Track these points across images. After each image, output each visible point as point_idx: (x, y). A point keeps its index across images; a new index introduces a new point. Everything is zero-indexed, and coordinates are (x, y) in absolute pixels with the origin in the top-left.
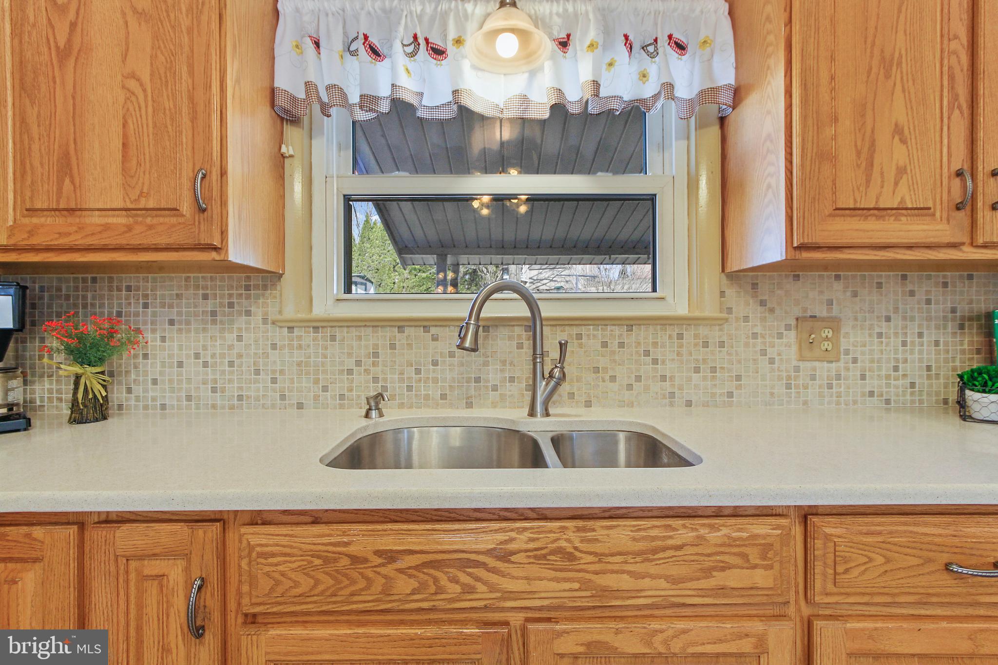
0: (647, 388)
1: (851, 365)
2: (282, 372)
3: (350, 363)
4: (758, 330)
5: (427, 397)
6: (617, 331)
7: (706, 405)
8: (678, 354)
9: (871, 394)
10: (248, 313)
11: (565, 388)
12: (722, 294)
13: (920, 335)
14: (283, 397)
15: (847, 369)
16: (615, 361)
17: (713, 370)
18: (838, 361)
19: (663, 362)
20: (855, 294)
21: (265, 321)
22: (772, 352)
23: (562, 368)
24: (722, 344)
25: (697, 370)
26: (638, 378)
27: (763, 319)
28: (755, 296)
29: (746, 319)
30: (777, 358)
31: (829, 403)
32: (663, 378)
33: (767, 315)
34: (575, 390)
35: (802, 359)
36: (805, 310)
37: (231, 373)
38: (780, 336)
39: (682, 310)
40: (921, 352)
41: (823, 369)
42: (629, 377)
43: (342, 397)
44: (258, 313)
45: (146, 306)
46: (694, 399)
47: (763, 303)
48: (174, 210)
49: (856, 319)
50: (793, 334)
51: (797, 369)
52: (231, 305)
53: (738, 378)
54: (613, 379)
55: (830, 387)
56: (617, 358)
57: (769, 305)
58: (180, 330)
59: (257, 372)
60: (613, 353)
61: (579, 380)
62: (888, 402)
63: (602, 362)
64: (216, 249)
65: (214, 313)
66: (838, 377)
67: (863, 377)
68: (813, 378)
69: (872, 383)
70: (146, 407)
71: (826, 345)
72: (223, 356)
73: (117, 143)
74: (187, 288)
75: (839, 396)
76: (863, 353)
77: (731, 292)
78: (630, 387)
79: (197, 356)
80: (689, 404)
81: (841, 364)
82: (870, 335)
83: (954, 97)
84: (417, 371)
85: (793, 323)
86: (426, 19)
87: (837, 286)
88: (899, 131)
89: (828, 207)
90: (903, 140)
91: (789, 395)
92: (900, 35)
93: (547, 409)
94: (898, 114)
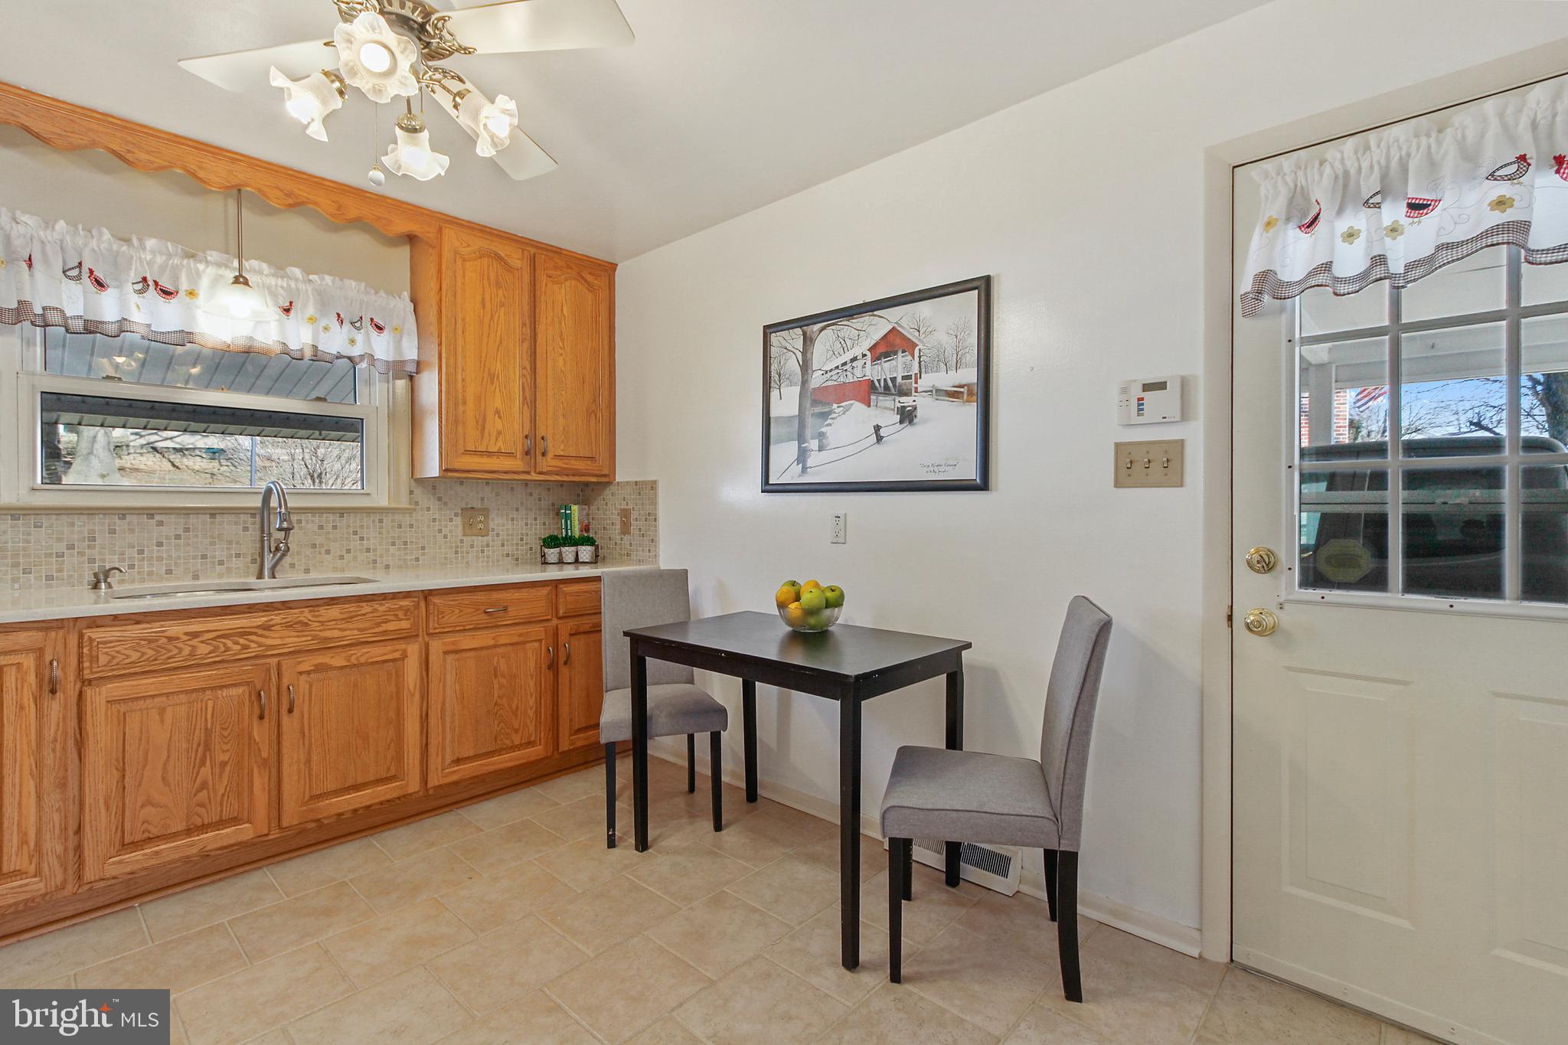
0: (355, 558)
1: (496, 538)
4: (437, 516)
6: (331, 517)
7: (400, 567)
8: (380, 533)
9: (508, 555)
11: (287, 560)
12: (411, 492)
13: (536, 519)
15: (494, 541)
16: (329, 539)
17: (405, 543)
18: (488, 535)
19: (368, 539)
20: (498, 494)
22: (445, 531)
23: (287, 544)
24: (411, 526)
25: (393, 544)
26: (348, 551)
27: (440, 509)
28: (434, 495)
29: (428, 509)
30: (449, 534)
31: (482, 562)
32: (368, 550)
33: (443, 506)
34: (295, 561)
35: (464, 535)
36: (467, 504)
38: (451, 520)
39: (384, 502)
40: (536, 529)
41: (479, 541)
42: (341, 550)
46: (391, 563)
47: (440, 499)
49: (498, 510)
50: (459, 518)
51: (462, 541)
53: (423, 548)
54: (328, 552)
55: (483, 551)
56: (331, 536)
57: (444, 500)
60: (328, 533)
61: (298, 553)
62: (517, 559)
63: (319, 540)
66: (488, 546)
67: (503, 545)
68: (472, 546)
69: (507, 549)
71: (480, 526)
75: (488, 557)
76: (503, 531)
77: (418, 491)
78: (342, 557)
80: (387, 567)
81: (490, 538)
82: (507, 520)
83: (525, 398)
84: (140, 552)
85: (460, 511)
86: (156, 267)
87: (488, 489)
88: (497, 412)
89: (461, 449)
90: (500, 417)
91: (457, 558)
92: (499, 362)
93: (273, 573)
94: (498, 404)
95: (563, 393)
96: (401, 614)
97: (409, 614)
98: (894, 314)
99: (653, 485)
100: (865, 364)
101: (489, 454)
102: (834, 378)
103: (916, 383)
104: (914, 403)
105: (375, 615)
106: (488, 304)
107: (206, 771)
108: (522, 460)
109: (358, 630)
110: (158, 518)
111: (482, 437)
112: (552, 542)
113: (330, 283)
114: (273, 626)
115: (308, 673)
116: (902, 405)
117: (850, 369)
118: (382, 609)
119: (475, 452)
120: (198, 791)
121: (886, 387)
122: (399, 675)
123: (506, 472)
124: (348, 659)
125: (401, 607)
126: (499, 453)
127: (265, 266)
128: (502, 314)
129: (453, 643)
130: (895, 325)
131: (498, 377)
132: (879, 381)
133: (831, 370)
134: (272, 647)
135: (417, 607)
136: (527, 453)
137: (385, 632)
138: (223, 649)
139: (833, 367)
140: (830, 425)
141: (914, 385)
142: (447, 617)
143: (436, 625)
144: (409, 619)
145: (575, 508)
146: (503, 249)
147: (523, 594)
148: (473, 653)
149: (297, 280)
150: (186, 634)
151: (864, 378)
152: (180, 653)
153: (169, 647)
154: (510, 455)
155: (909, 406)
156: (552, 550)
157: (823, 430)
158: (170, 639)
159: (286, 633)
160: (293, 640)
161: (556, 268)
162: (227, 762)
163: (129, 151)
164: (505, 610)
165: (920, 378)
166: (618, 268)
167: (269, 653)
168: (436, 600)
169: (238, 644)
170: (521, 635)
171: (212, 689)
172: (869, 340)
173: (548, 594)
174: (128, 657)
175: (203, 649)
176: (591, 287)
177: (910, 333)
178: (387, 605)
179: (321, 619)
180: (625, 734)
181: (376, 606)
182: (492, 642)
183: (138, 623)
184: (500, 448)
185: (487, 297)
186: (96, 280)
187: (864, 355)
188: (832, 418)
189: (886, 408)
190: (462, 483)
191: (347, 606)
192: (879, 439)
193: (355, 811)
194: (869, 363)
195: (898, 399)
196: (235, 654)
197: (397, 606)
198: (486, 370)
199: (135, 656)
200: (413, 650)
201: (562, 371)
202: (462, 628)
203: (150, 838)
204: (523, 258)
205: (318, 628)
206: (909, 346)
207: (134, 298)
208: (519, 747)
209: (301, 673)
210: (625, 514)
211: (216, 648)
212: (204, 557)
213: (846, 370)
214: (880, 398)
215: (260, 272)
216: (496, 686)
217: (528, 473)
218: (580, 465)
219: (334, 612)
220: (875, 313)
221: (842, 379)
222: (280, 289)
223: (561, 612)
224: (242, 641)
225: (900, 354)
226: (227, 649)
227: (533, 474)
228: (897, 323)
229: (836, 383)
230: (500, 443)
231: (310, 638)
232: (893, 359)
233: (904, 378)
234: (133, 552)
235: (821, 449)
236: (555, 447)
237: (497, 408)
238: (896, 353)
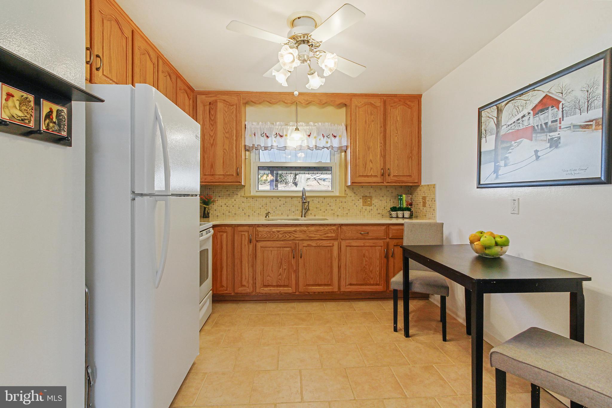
0: (328, 212)
1: (374, 207)
2: (245, 208)
3: (261, 206)
4: (354, 199)
5: (278, 214)
6: (321, 199)
7: (342, 216)
8: (335, 204)
9: (379, 214)
10: (237, 195)
11: (309, 212)
12: (345, 191)
14: (245, 214)
15: (374, 208)
18: (372, 206)
19: (332, 206)
20: (375, 191)
21: (241, 196)
22: (356, 204)
23: (308, 207)
24: (345, 202)
25: (340, 208)
26: (326, 210)
27: (355, 197)
28: (353, 191)
29: (351, 196)
30: (358, 205)
31: (370, 216)
32: (332, 210)
33: (356, 195)
34: (312, 212)
35: (363, 205)
36: (364, 194)
37: (233, 208)
38: (359, 200)
39: (337, 194)
41: (368, 208)
42: (324, 210)
43: (259, 214)
44: (239, 194)
45: (213, 193)
47: (355, 193)
48: (233, 175)
49: (376, 197)
50: (361, 199)
51: (362, 208)
52: (233, 193)
53: (349, 210)
54: (321, 210)
55: (370, 212)
56: (321, 205)
57: (356, 193)
58: (221, 199)
59: (239, 208)
60: (321, 204)
61: (313, 210)
63: (318, 206)
64: (240, 182)
65: (229, 195)
66: (372, 210)
67: (377, 210)
68: (366, 210)
69: (379, 211)
70: (213, 216)
71: (369, 202)
72: (231, 204)
73: (222, 162)
74: (223, 189)
75: (371, 214)
76: (377, 204)
77: (347, 190)
78: (324, 212)
79: (225, 204)
80: (338, 216)
81: (372, 207)
82: (379, 200)
83: (381, 155)
84: (276, 208)
85: (362, 197)
86: (279, 129)
87: (372, 189)
88: (371, 161)
89: (358, 175)
90: (372, 163)
91: (360, 214)
92: (371, 142)
93: (305, 216)
94: (371, 158)
95: (397, 151)
96: (332, 231)
97: (335, 231)
98: (545, 89)
99: (434, 186)
100: (530, 118)
101: (368, 176)
102: (513, 128)
103: (560, 123)
104: (559, 135)
105: (324, 231)
106: (367, 121)
107: (281, 270)
108: (380, 178)
109: (320, 235)
110: (280, 199)
111: (365, 170)
112: (394, 209)
113: (320, 125)
114: (297, 231)
115: (306, 246)
116: (552, 137)
117: (521, 122)
118: (327, 229)
119: (363, 176)
120: (279, 275)
121: (542, 129)
122: (331, 252)
123: (374, 183)
124: (317, 244)
125: (333, 229)
126: (371, 176)
127: (303, 123)
128: (373, 125)
129: (349, 243)
130: (547, 93)
131: (371, 148)
132: (537, 126)
133: (511, 124)
134: (297, 237)
135: (338, 229)
136: (382, 175)
137: (327, 237)
138: (285, 236)
139: (512, 122)
140: (510, 153)
141: (559, 125)
142: (347, 234)
143: (344, 236)
144: (335, 233)
145: (404, 196)
146: (372, 101)
147: (375, 228)
148: (356, 247)
149: (312, 126)
150: (277, 231)
151: (529, 126)
152: (275, 236)
153: (273, 234)
154: (376, 176)
155: (556, 137)
156: (394, 212)
157: (507, 155)
158: (273, 232)
159: (300, 234)
160: (302, 236)
161: (394, 102)
162: (285, 269)
163: (271, 100)
164: (368, 233)
165: (563, 120)
166: (423, 96)
167: (296, 239)
168: (343, 227)
169: (288, 235)
170: (374, 243)
171: (283, 247)
172: (532, 104)
173: (385, 229)
174: (265, 236)
175: (280, 236)
176: (410, 107)
177: (556, 95)
178: (328, 228)
179: (309, 230)
180: (401, 288)
181: (325, 228)
182: (363, 245)
183: (267, 227)
184: (372, 174)
185: (367, 119)
186: (267, 136)
187: (529, 113)
188: (512, 149)
189: (541, 140)
190: (362, 187)
191: (317, 227)
192: (538, 158)
193: (319, 292)
194: (532, 117)
195: (548, 134)
196: (287, 238)
197: (331, 228)
198: (367, 146)
199: (266, 236)
200: (336, 243)
201: (396, 142)
202: (352, 238)
203: (269, 285)
204: (381, 102)
205: (308, 233)
206: (556, 103)
207: (274, 139)
208: (373, 285)
209: (304, 246)
210: (424, 198)
211: (283, 236)
212: (290, 210)
213: (519, 123)
214: (538, 135)
215: (302, 126)
216: (364, 261)
217: (383, 183)
218: (405, 179)
219: (313, 228)
220: (535, 89)
221: (517, 128)
222: (307, 129)
223: (390, 236)
224: (289, 235)
225: (550, 109)
226: (286, 237)
227: (385, 183)
228: (548, 92)
229: (514, 131)
230: (372, 172)
231: (306, 236)
232: (546, 113)
233: (552, 122)
234: (274, 208)
235: (505, 166)
236: (394, 172)
237: (370, 160)
238: (547, 109)
